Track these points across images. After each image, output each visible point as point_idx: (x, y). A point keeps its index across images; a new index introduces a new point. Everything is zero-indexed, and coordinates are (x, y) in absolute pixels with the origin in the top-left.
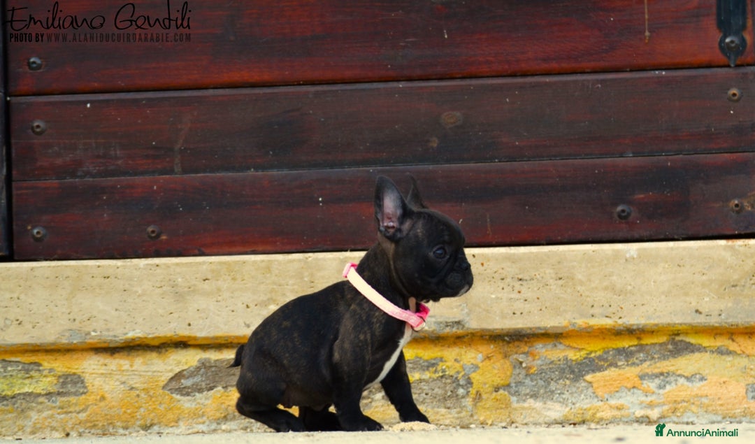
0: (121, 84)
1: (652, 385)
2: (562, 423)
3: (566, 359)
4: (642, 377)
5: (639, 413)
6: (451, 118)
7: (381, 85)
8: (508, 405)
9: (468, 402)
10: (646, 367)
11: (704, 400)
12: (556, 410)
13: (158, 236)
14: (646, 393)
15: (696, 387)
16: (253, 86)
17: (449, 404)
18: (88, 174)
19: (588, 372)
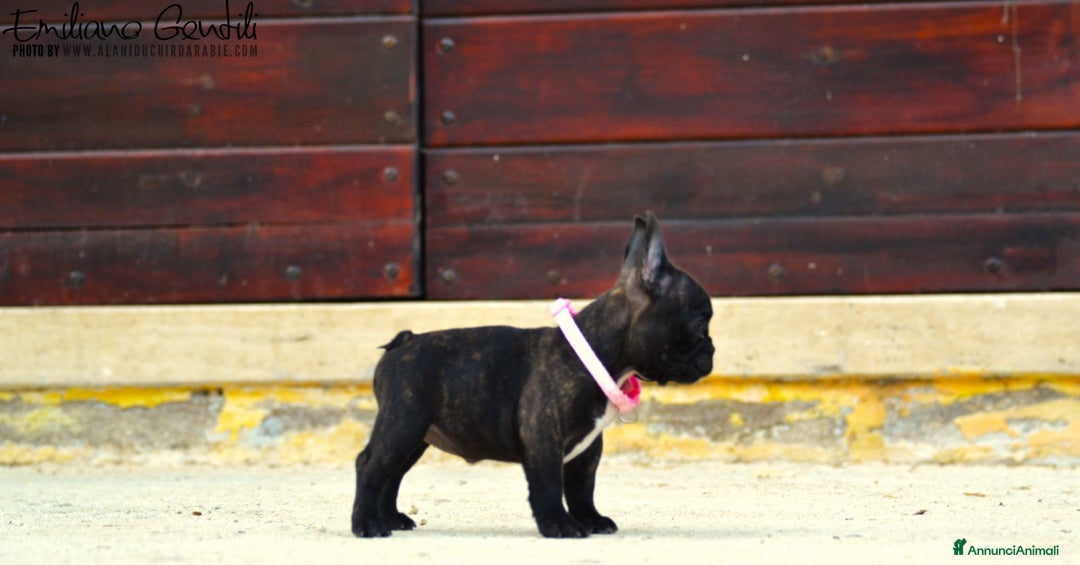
0: (526, 137)
1: (1018, 429)
2: (929, 462)
3: (937, 404)
4: (1009, 421)
5: (1005, 454)
6: (833, 174)
7: (767, 143)
8: (881, 445)
9: (844, 442)
10: (1013, 412)
11: (1067, 445)
12: (925, 450)
13: (558, 280)
14: (1013, 436)
15: (1059, 432)
16: (648, 141)
17: (826, 442)
18: (495, 221)
19: (956, 416)
